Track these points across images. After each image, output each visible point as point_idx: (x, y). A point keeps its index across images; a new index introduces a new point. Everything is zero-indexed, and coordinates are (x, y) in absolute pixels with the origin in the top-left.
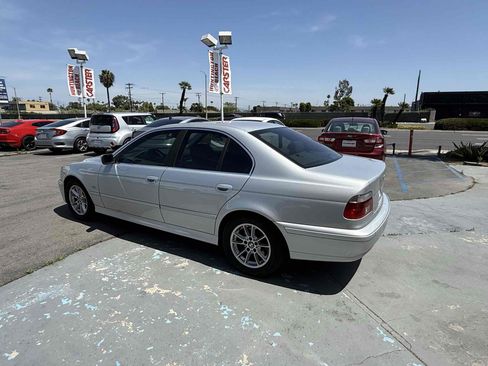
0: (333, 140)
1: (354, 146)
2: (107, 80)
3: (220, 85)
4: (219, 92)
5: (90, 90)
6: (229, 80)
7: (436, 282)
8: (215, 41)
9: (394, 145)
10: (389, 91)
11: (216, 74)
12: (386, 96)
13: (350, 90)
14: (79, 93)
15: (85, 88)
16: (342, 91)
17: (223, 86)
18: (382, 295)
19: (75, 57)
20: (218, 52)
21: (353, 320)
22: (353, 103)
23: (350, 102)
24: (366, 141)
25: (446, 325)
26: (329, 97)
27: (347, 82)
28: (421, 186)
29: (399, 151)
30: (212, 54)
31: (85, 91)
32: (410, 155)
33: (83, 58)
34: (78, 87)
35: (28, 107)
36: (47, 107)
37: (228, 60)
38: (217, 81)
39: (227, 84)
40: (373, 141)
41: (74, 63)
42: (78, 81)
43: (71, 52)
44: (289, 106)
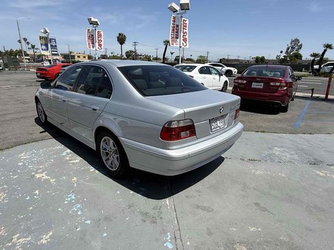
0: (245, 82)
1: (262, 87)
2: (121, 40)
3: (180, 41)
4: (178, 46)
5: (100, 45)
6: (187, 37)
7: (257, 204)
8: (178, 8)
9: (313, 90)
10: (329, 46)
11: (177, 32)
12: (325, 51)
13: (300, 47)
14: (93, 47)
15: (97, 44)
16: (293, 48)
17: (182, 41)
18: (198, 207)
19: (92, 23)
20: (180, 16)
21: (156, 223)
22: (301, 57)
23: (298, 56)
24: (272, 84)
25: (233, 244)
26: (281, 52)
27: (297, 41)
28: (317, 124)
29: (317, 95)
30: (174, 18)
31: (97, 46)
32: (326, 99)
33: (96, 23)
34: (93, 43)
35: (76, 57)
36: (87, 57)
37: (187, 22)
38: (177, 38)
39: (185, 40)
40: (278, 84)
41: (91, 28)
42: (93, 39)
43: (90, 20)
44: (248, 59)
